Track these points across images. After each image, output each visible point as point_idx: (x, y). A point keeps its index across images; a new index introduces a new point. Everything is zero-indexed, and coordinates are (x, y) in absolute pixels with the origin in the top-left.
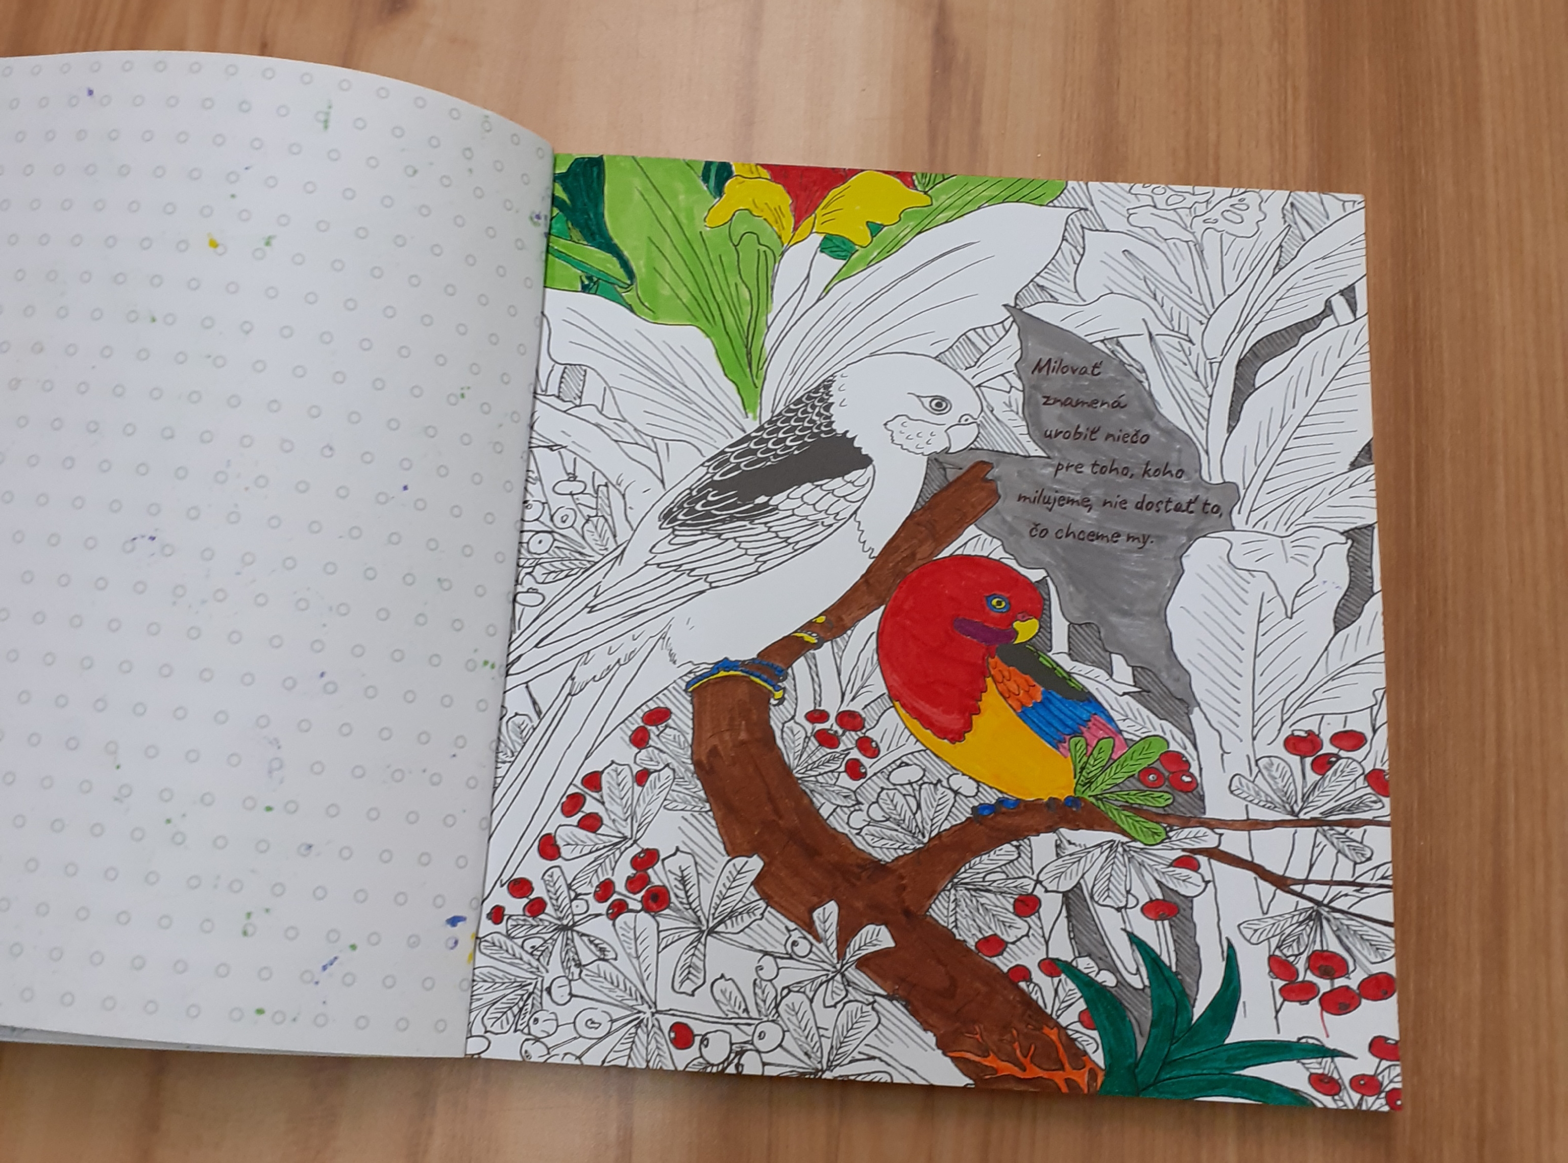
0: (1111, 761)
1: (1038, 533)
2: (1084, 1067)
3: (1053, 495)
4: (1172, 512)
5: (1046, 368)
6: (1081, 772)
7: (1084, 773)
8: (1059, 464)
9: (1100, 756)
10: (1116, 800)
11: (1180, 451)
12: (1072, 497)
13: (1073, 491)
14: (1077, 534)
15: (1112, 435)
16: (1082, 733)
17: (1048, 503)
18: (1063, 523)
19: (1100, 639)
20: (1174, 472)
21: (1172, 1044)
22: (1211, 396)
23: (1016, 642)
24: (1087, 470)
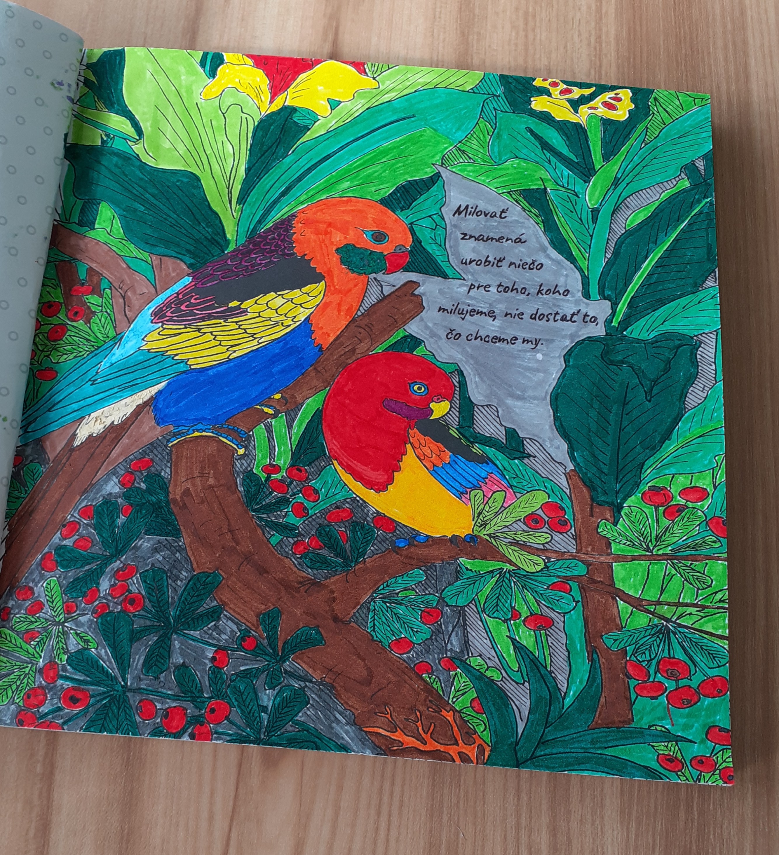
0: (503, 509)
1: (453, 336)
2: (474, 743)
3: (466, 308)
4: (559, 321)
5: (465, 212)
6: (478, 517)
7: (481, 517)
8: (472, 285)
9: (494, 504)
10: (506, 538)
11: (567, 276)
12: (480, 309)
13: (482, 305)
14: (483, 338)
15: (514, 263)
16: (481, 487)
17: (462, 313)
18: (473, 330)
19: (498, 417)
20: (561, 292)
21: (546, 727)
22: (591, 236)
23: (431, 418)
24: (493, 289)
